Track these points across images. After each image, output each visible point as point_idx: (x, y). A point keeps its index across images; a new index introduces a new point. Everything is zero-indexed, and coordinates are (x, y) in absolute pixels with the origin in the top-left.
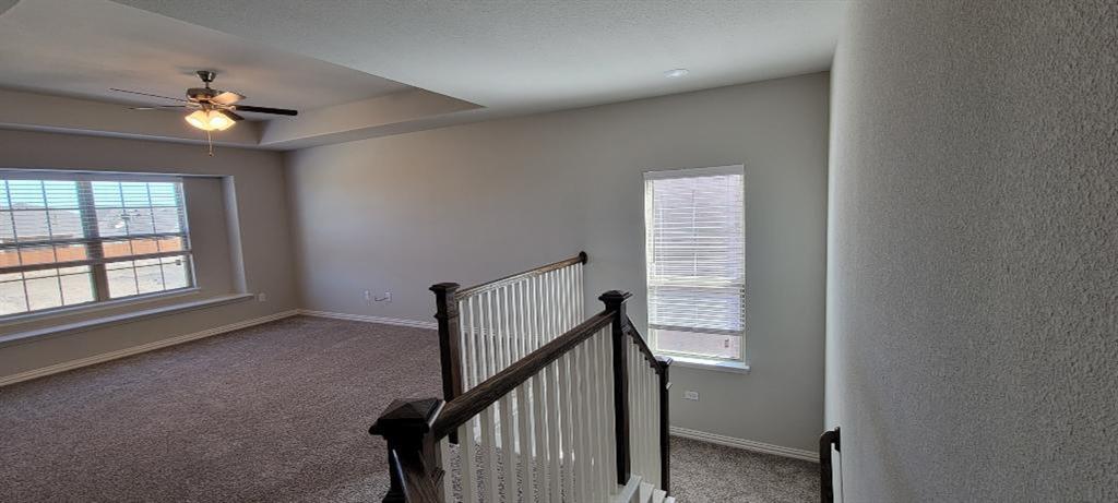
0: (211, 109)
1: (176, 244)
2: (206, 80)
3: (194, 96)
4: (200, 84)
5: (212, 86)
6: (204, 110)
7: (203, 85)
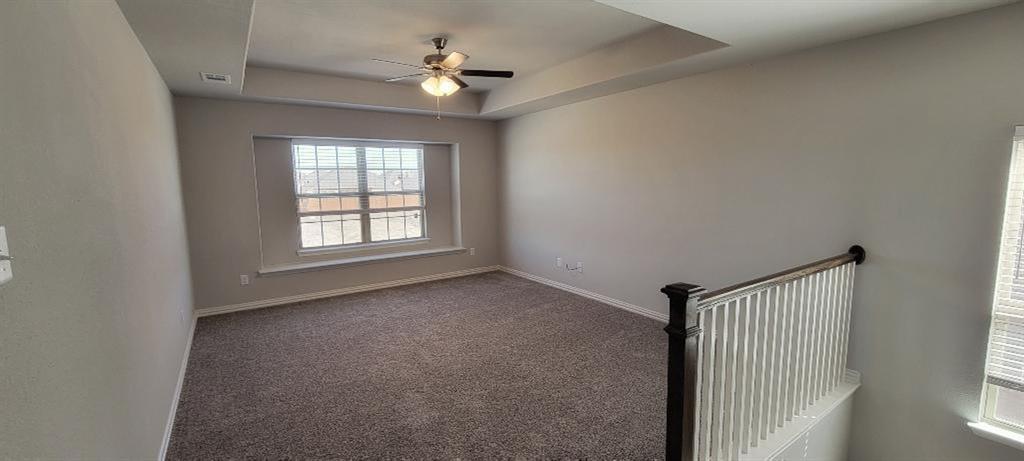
0: (441, 75)
1: (415, 200)
2: (439, 47)
3: (429, 63)
4: (433, 50)
5: (443, 52)
6: (436, 76)
7: (437, 52)
